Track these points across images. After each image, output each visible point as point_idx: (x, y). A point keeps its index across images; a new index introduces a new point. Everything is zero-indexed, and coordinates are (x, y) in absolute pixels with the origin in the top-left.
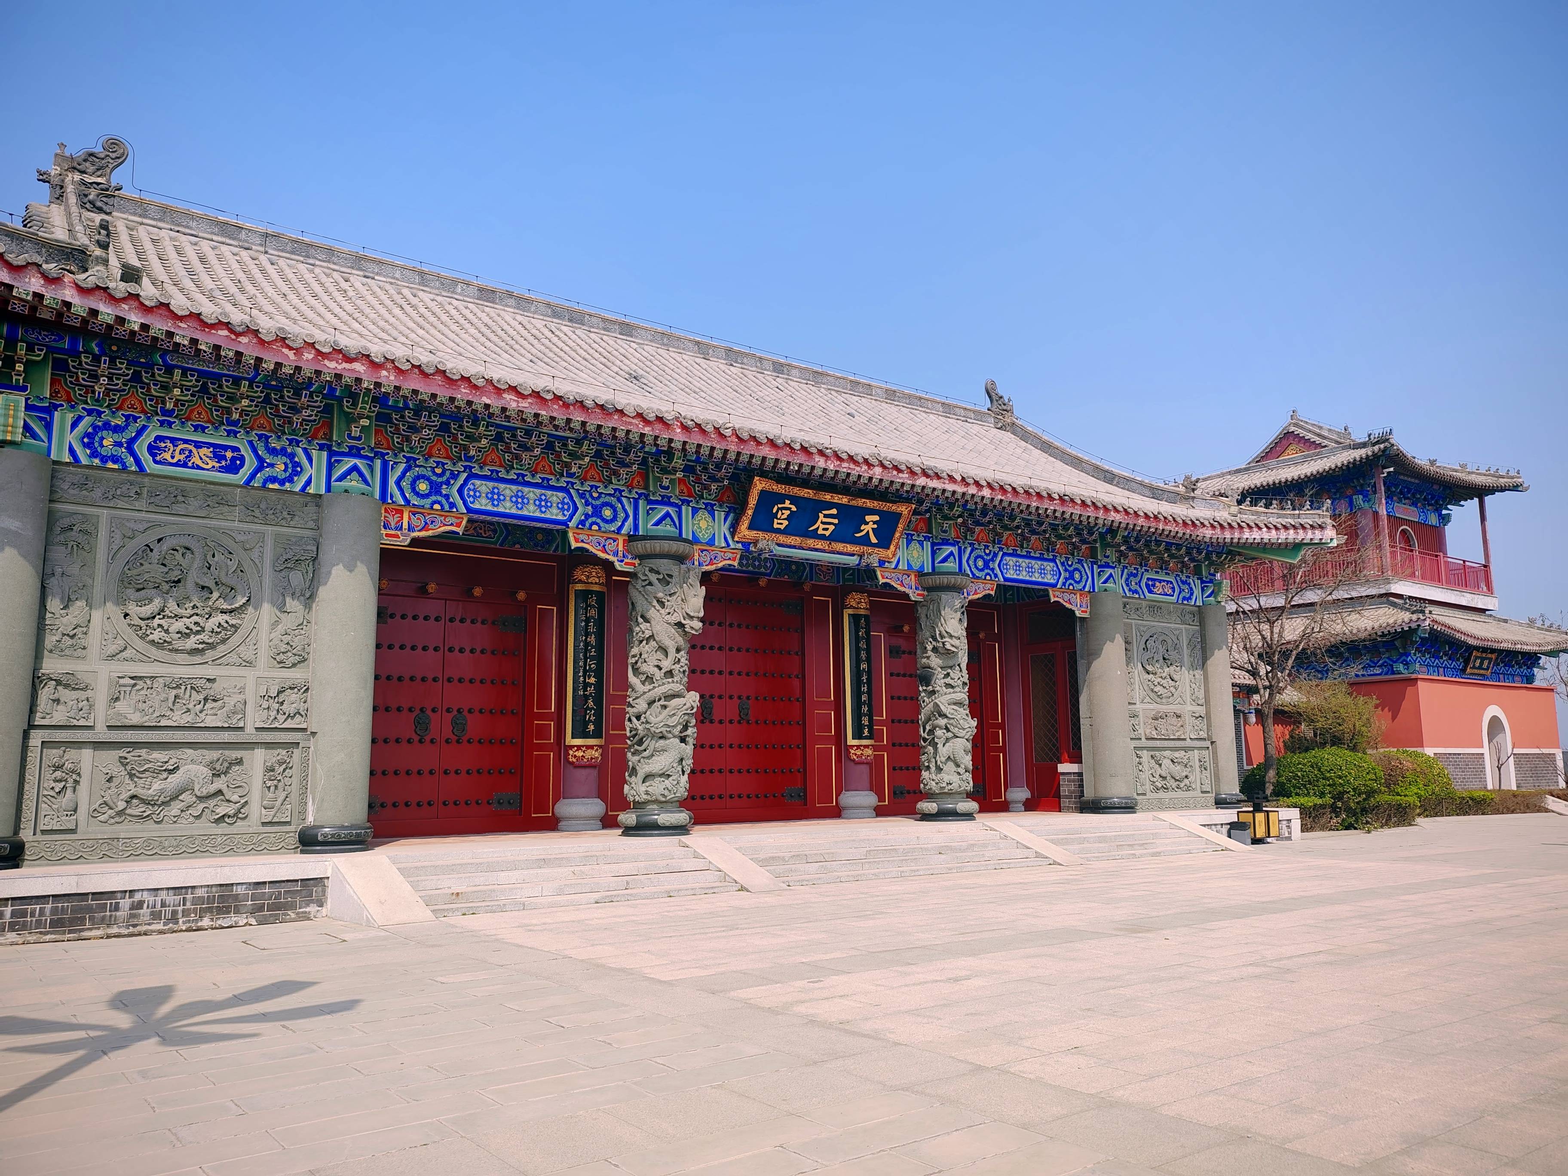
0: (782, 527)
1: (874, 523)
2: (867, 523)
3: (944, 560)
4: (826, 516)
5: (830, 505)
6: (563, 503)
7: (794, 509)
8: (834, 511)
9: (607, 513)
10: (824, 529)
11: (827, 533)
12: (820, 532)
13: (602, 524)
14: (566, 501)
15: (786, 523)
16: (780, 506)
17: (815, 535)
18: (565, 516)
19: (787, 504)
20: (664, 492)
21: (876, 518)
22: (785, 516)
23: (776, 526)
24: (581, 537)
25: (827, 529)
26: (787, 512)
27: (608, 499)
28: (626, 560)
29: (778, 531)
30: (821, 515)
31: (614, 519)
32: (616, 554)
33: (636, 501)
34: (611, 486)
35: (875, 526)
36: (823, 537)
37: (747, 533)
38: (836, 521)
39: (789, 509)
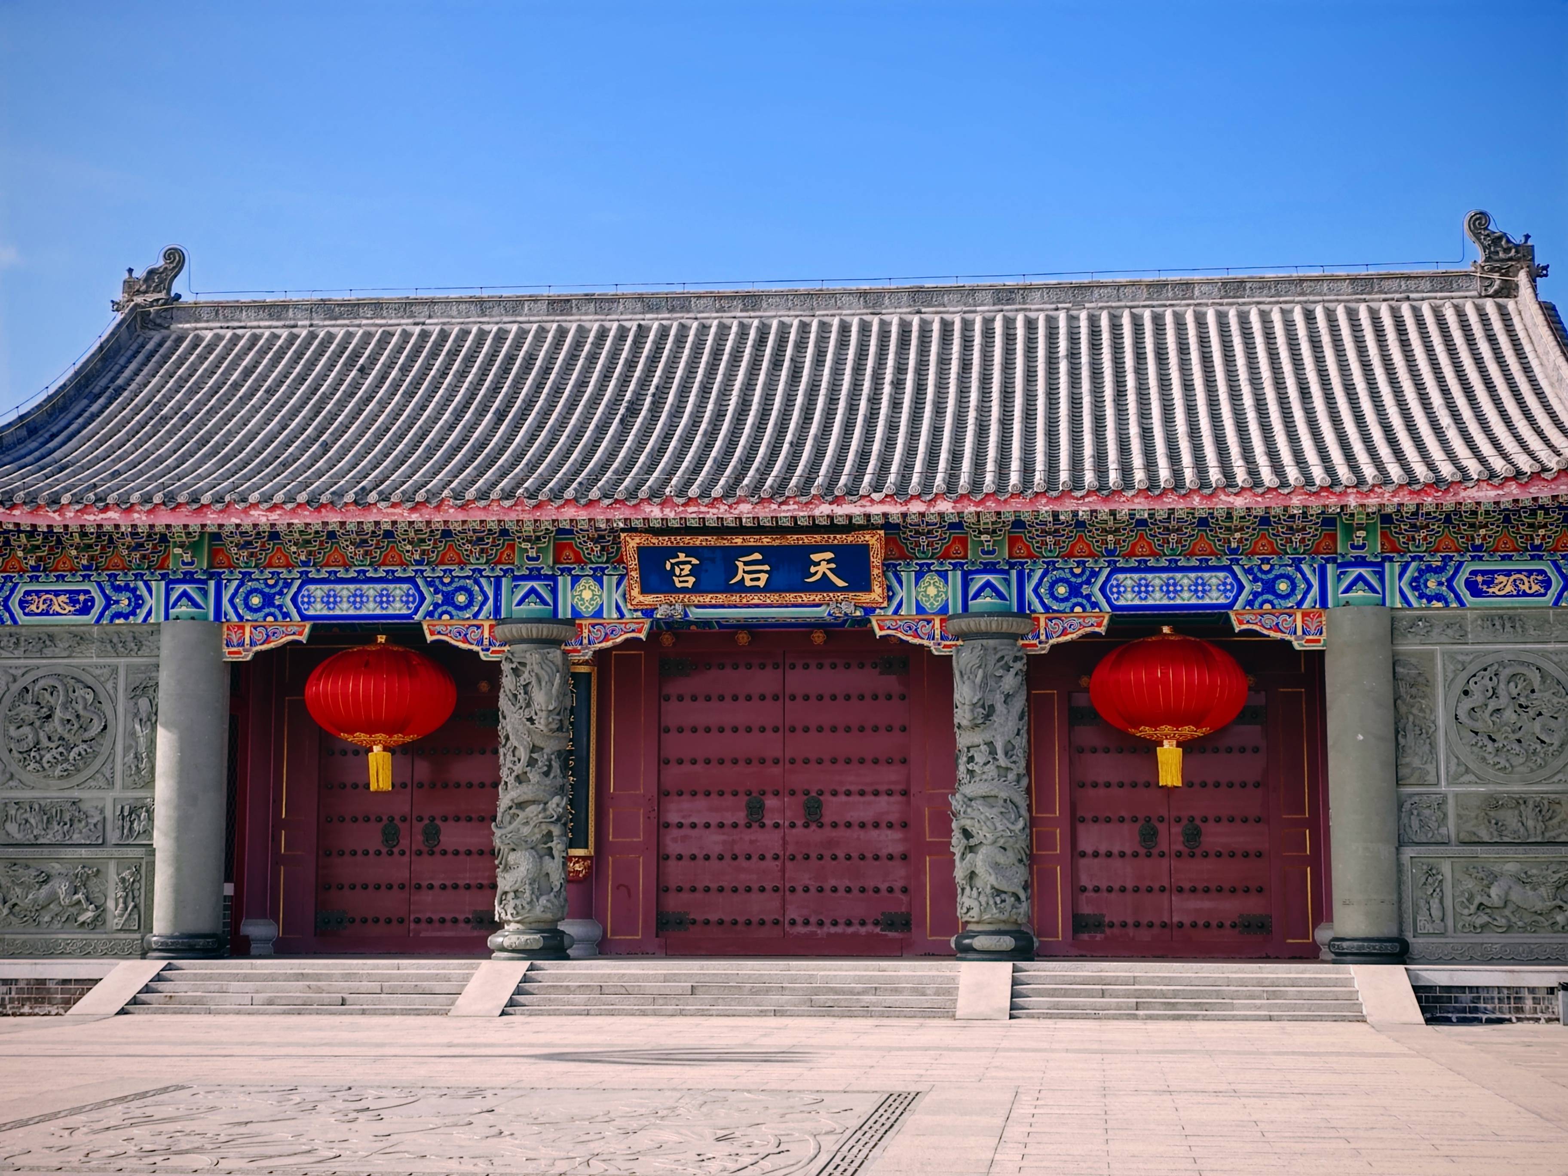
1: (829, 561)
2: (818, 564)
3: (978, 594)
5: (750, 550)
6: (408, 595)
7: (695, 562)
8: (757, 556)
9: (461, 598)
10: (752, 580)
12: (748, 583)
13: (454, 612)
14: (411, 592)
16: (674, 560)
17: (741, 587)
18: (409, 608)
19: (682, 557)
20: (532, 564)
21: (829, 555)
22: (686, 572)
23: (679, 585)
24: (438, 628)
25: (758, 579)
26: (689, 567)
27: (462, 583)
28: (492, 649)
29: (684, 590)
30: (740, 565)
31: (470, 603)
32: (480, 642)
34: (470, 567)
35: (833, 566)
36: (755, 590)
37: (641, 598)
38: (766, 568)
39: (689, 562)
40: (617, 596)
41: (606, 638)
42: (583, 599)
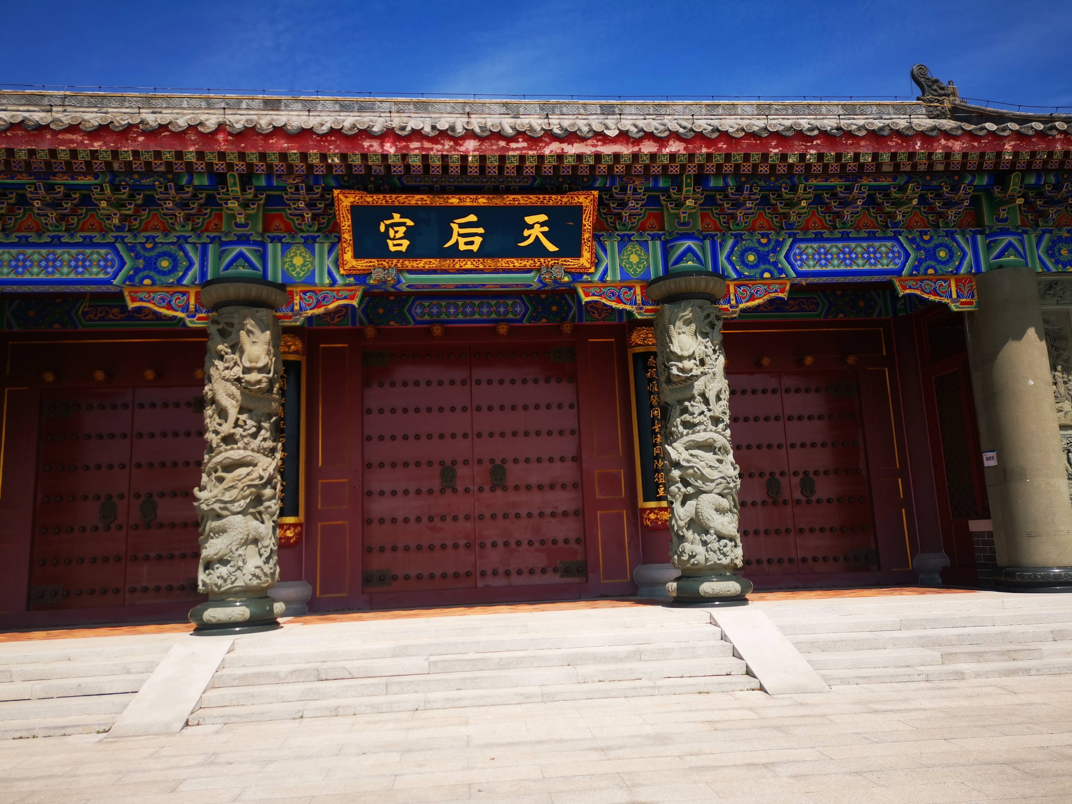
0: (403, 248)
1: (542, 224)
2: (531, 227)
3: (679, 259)
4: (461, 226)
5: (465, 211)
6: (106, 260)
7: (410, 223)
8: (472, 218)
9: (165, 264)
10: (466, 243)
11: (475, 248)
12: (462, 247)
13: (157, 277)
14: (109, 257)
15: (406, 243)
16: (388, 222)
17: (455, 252)
18: (107, 273)
19: (397, 218)
20: (241, 231)
21: (543, 218)
22: (400, 234)
23: (393, 249)
24: (140, 295)
25: (472, 243)
26: (402, 229)
27: (165, 248)
28: (199, 315)
29: (398, 255)
30: (455, 226)
31: (174, 268)
32: (185, 308)
33: (205, 246)
34: (174, 234)
35: (546, 229)
36: (468, 254)
37: (354, 263)
38: (481, 230)
39: (403, 224)
40: (328, 263)
41: (318, 305)
42: (293, 265)
